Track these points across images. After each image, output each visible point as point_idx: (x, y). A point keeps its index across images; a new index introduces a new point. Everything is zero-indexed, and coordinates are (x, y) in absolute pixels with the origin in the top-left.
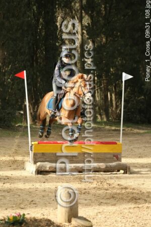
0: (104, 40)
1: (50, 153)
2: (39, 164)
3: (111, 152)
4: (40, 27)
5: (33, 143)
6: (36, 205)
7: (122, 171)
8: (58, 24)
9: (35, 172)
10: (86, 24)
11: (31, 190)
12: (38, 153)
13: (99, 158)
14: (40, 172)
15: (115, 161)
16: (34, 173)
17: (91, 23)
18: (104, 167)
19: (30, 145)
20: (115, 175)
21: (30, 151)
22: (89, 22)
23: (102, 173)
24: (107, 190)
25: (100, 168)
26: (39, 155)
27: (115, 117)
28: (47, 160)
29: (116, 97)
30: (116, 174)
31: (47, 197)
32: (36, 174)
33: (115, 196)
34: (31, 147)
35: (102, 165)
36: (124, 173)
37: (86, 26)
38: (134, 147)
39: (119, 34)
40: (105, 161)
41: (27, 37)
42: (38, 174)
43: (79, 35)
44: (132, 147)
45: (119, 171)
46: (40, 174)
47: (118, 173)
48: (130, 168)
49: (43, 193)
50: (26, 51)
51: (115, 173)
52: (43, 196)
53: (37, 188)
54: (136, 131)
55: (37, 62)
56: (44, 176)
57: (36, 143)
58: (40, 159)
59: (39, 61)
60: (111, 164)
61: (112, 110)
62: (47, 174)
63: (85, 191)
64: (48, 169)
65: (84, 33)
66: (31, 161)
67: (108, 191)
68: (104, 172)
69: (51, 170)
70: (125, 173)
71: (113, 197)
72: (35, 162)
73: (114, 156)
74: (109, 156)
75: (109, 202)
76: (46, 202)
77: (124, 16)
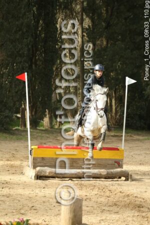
0: (105, 43)
1: (50, 158)
2: (38, 168)
3: (113, 158)
4: (40, 29)
5: (33, 147)
6: (37, 211)
7: (123, 178)
8: (58, 26)
9: (35, 177)
10: (87, 27)
11: (30, 196)
12: (38, 158)
13: (100, 164)
14: (39, 177)
15: (117, 168)
16: (33, 178)
17: (92, 25)
18: (105, 173)
19: (30, 149)
20: (116, 182)
21: (30, 156)
22: (90, 25)
23: (102, 179)
24: (108, 197)
25: (101, 174)
26: (38, 160)
27: (114, 123)
28: (47, 165)
29: (115, 102)
30: (118, 181)
31: (48, 203)
32: (35, 179)
33: (118, 203)
34: (31, 151)
35: (103, 172)
36: (125, 180)
37: (87, 29)
38: (134, 154)
39: (120, 37)
40: (106, 167)
41: (26, 39)
42: (37, 179)
43: (80, 38)
44: (132, 153)
45: (120, 178)
46: (40, 179)
47: (119, 180)
48: (131, 175)
49: (44, 199)
50: (25, 53)
51: (116, 179)
52: (44, 202)
53: (37, 193)
54: (136, 137)
55: (36, 65)
56: (44, 181)
57: (37, 147)
58: (39, 164)
59: (38, 63)
60: (112, 170)
61: (111, 115)
62: (47, 180)
63: (86, 197)
64: (47, 174)
65: (84, 36)
66: (30, 166)
67: (109, 199)
68: (105, 178)
69: (51, 175)
70: (127, 180)
71: (116, 205)
72: (35, 167)
73: (116, 162)
74: (110, 162)
75: (111, 209)
76: (47, 208)
77: (126, 19)
